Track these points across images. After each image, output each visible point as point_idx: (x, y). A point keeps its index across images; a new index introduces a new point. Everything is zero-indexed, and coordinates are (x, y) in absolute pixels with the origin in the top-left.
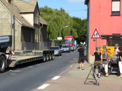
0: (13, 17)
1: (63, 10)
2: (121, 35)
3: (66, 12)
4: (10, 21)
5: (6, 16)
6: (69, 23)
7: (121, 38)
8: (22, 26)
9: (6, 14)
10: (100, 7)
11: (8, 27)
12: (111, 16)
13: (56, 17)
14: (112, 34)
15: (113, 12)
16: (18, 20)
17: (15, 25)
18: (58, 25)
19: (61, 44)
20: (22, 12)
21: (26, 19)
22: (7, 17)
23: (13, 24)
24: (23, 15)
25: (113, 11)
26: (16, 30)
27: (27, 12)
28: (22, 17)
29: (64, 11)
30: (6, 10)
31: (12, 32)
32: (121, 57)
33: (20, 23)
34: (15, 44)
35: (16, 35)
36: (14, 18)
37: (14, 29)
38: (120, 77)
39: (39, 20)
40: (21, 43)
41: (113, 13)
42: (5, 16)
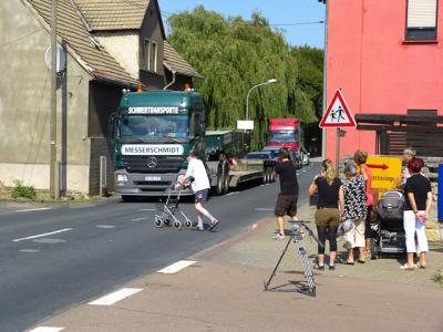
0: (59, 46)
1: (264, 21)
2: (439, 114)
3: (273, 30)
4: (48, 61)
5: (35, 44)
6: (282, 69)
7: (438, 125)
8: (91, 79)
9: (37, 36)
10: (364, 11)
11: (41, 84)
12: (404, 43)
13: (234, 47)
14: (405, 113)
15: (410, 31)
16: (79, 59)
17: (68, 74)
18: (242, 76)
19: (249, 144)
20: (99, 28)
21: (112, 55)
22: (39, 48)
23: (61, 72)
24: (103, 41)
25: (409, 25)
26: (71, 94)
27: (116, 28)
28: (97, 48)
29: (265, 24)
30: (37, 20)
31: (54, 101)
32: (411, 195)
33: (87, 68)
34: (68, 143)
35: (70, 113)
36: (65, 49)
37: (65, 89)
38: (406, 266)
39: (162, 58)
40: (89, 141)
41: (413, 35)
42: (31, 42)
